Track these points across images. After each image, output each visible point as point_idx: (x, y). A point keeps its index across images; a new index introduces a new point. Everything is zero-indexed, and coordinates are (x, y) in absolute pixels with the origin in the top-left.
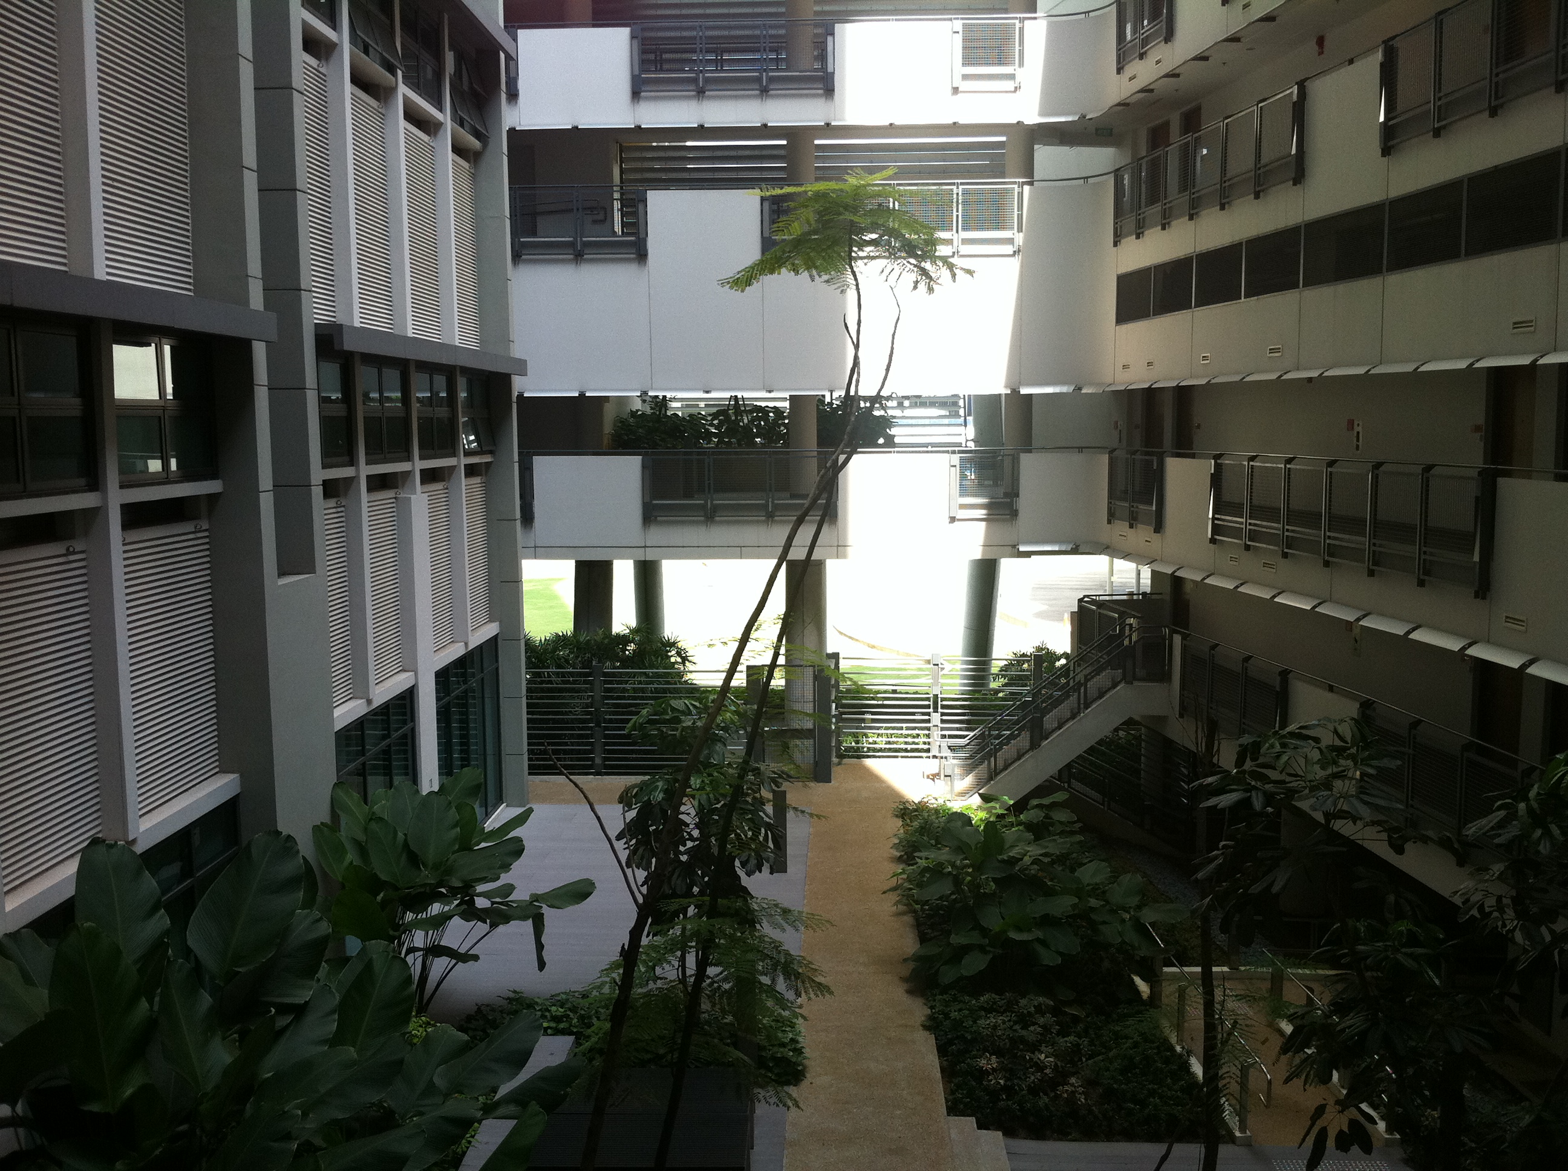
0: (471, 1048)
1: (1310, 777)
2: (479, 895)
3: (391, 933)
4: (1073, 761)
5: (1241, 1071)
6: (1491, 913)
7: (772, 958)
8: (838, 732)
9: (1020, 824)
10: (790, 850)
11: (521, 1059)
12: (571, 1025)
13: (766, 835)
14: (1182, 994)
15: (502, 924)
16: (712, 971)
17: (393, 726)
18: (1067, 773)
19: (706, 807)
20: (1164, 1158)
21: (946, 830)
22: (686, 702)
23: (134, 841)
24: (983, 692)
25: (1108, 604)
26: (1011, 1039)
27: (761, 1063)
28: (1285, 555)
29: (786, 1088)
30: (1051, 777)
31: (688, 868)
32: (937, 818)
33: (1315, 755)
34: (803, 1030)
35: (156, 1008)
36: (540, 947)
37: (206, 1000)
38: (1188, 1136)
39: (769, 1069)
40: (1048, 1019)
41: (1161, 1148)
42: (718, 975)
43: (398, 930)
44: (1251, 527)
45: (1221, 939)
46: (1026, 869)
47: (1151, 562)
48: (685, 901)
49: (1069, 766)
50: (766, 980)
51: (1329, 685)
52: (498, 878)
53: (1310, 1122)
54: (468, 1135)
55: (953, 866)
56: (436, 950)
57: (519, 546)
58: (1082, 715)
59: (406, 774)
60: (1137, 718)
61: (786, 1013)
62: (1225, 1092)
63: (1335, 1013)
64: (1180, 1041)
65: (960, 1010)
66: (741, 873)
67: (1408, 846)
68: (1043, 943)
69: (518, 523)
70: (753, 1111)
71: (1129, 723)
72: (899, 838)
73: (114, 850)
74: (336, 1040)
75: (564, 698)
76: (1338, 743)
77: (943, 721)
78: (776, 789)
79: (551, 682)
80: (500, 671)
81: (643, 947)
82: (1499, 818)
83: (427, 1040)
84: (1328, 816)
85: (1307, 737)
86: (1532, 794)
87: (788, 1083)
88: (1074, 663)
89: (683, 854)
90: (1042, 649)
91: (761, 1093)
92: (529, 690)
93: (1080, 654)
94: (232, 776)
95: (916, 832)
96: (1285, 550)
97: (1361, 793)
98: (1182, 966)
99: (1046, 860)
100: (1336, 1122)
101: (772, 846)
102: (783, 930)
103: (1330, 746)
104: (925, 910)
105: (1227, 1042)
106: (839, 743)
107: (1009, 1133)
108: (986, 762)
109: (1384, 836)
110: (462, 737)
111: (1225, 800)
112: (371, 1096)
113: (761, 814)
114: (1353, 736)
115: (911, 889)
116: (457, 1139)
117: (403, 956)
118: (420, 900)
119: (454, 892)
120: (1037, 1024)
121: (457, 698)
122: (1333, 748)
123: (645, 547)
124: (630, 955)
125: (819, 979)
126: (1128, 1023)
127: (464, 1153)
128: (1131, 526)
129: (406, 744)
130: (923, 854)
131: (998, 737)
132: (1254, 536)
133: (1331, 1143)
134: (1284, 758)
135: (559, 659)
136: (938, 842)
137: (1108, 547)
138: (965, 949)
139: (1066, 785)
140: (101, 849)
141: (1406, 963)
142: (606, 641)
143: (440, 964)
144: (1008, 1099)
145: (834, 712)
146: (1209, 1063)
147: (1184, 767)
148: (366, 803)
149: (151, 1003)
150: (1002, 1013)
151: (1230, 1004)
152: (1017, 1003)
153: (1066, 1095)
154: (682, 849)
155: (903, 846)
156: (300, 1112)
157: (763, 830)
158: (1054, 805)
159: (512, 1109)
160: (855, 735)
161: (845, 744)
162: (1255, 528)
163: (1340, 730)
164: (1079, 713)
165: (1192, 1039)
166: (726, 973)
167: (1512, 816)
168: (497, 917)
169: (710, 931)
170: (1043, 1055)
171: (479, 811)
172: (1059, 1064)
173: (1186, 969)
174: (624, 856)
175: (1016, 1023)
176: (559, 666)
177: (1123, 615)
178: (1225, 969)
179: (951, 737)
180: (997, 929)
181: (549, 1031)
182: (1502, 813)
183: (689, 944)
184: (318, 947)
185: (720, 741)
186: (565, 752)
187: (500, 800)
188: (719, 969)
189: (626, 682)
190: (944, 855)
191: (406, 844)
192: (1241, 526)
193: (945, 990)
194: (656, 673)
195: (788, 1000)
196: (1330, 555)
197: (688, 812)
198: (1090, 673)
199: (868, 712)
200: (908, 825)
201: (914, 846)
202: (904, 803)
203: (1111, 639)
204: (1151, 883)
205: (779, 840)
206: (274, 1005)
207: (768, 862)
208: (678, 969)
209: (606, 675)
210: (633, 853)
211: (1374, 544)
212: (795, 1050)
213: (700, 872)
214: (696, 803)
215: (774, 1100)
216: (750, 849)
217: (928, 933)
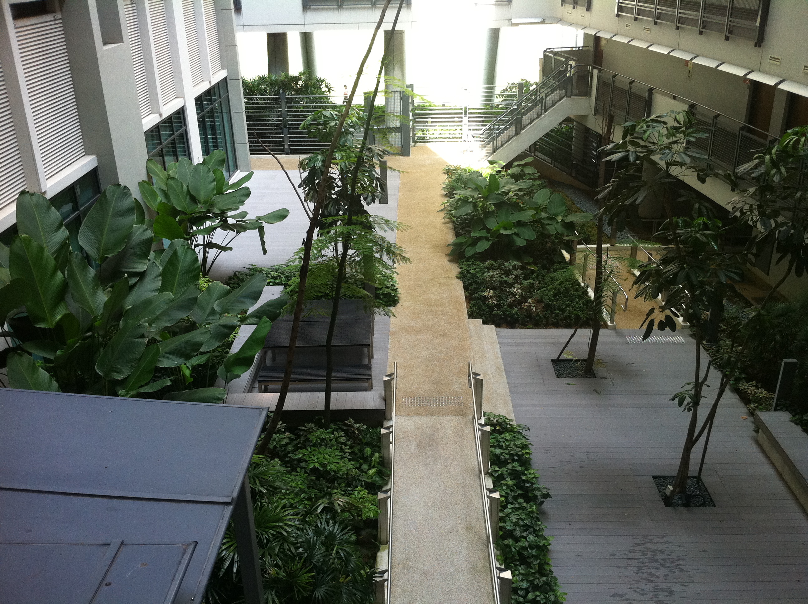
0: (232, 292)
1: (660, 143)
2: (229, 217)
3: (185, 236)
4: (537, 141)
5: (613, 294)
6: (746, 212)
7: (380, 245)
8: (413, 128)
9: (508, 175)
10: (389, 192)
11: (257, 296)
12: (282, 281)
13: (376, 184)
14: (586, 258)
15: (243, 231)
16: (350, 252)
17: (175, 129)
18: (534, 148)
19: (345, 170)
20: (572, 336)
21: (470, 180)
22: (332, 113)
23: (45, 192)
24: (491, 105)
25: (560, 53)
26: (500, 282)
27: (377, 296)
28: (656, 23)
29: (389, 308)
30: (525, 150)
31: (337, 202)
32: (466, 173)
33: (664, 132)
34: (397, 280)
35: (66, 276)
36: (263, 243)
37: (92, 272)
38: (585, 325)
39: (381, 299)
40: (519, 272)
41: (572, 331)
42: (353, 254)
43: (189, 236)
44: (639, 7)
45: (607, 229)
46: (510, 198)
47: (584, 28)
48: (335, 218)
49: (535, 144)
50: (377, 256)
51: (674, 96)
52: (238, 208)
53: (645, 317)
54: (234, 333)
55: (473, 198)
56: (210, 245)
57: (235, 25)
58: (543, 116)
59: (185, 155)
60: (572, 117)
61: (389, 272)
62: (604, 304)
63: (661, 264)
64: (584, 280)
65: (475, 269)
66: (364, 203)
67: (708, 179)
68: (517, 235)
69: (233, 11)
70: (373, 319)
71: (568, 120)
72: (446, 185)
73: (34, 197)
74: (162, 289)
75: (265, 112)
76: (678, 125)
77: (469, 121)
78: (381, 159)
79: (257, 103)
80: (230, 98)
81: (315, 241)
82: (755, 164)
83: (208, 288)
84: (668, 164)
85: (660, 122)
86: (773, 151)
87: (390, 305)
88: (540, 87)
89: (333, 194)
90: (523, 80)
91: (377, 310)
92: (247, 108)
93: (543, 82)
94: (93, 157)
95: (454, 181)
96: (656, 20)
97: (685, 151)
98: (587, 245)
99: (520, 193)
100: (658, 317)
101: (380, 190)
102: (386, 231)
103: (672, 126)
104: (458, 221)
105: (607, 280)
106: (414, 135)
107: (498, 325)
108: (492, 143)
109: (696, 173)
110: (213, 134)
111: (615, 157)
112: (182, 315)
113: (374, 173)
114: (684, 121)
115: (451, 210)
116: (228, 336)
117: (193, 247)
118: (199, 220)
119: (216, 216)
120: (513, 274)
121: (208, 112)
122: (674, 128)
123: (305, 24)
124: (308, 243)
125: (404, 255)
126: (558, 273)
127: (233, 342)
128: (574, 7)
129: (183, 139)
130: (458, 192)
131: (497, 129)
132: (640, 12)
133: (656, 327)
134: (648, 133)
135: (261, 90)
136: (465, 186)
137: (561, 20)
138: (479, 239)
139: (533, 154)
140: (27, 197)
141: (701, 238)
142: (286, 80)
143: (212, 253)
144: (498, 310)
145: (411, 118)
146: (598, 290)
147: (595, 143)
148: (165, 170)
149: (64, 273)
150: (496, 270)
151: (610, 262)
152: (504, 265)
153: (526, 308)
154: (333, 192)
155: (448, 189)
156: (147, 324)
157: (375, 181)
158: (526, 165)
159: (254, 320)
160: (422, 130)
161: (417, 135)
162: (641, 8)
163: (678, 118)
164: (541, 114)
165: (590, 279)
166: (357, 253)
167: (762, 162)
168: (240, 228)
169: (348, 232)
170: (516, 289)
171: (226, 174)
172: (523, 293)
173: (589, 246)
174: (303, 196)
175: (503, 274)
176: (262, 94)
177: (567, 59)
178: (609, 245)
179: (473, 130)
180: (495, 229)
181: (271, 284)
182: (757, 161)
183: (338, 239)
184: (148, 243)
185: (350, 133)
186: (269, 142)
187: (236, 168)
188: (354, 251)
189: (299, 103)
190: (467, 192)
191: (188, 191)
192: (633, 7)
193: (468, 259)
194: (315, 97)
195: (389, 265)
196: (680, 23)
197: (335, 172)
198: (548, 93)
199: (429, 117)
200: (450, 178)
201: (453, 188)
202: (448, 166)
203: (560, 73)
204: (574, 204)
205: (384, 186)
206: (127, 272)
207: (378, 198)
208: (333, 251)
209: (287, 99)
210: (307, 195)
211: (704, 17)
212: (393, 290)
213: (343, 204)
214: (339, 167)
215: (382, 313)
216: (368, 191)
217: (459, 232)
